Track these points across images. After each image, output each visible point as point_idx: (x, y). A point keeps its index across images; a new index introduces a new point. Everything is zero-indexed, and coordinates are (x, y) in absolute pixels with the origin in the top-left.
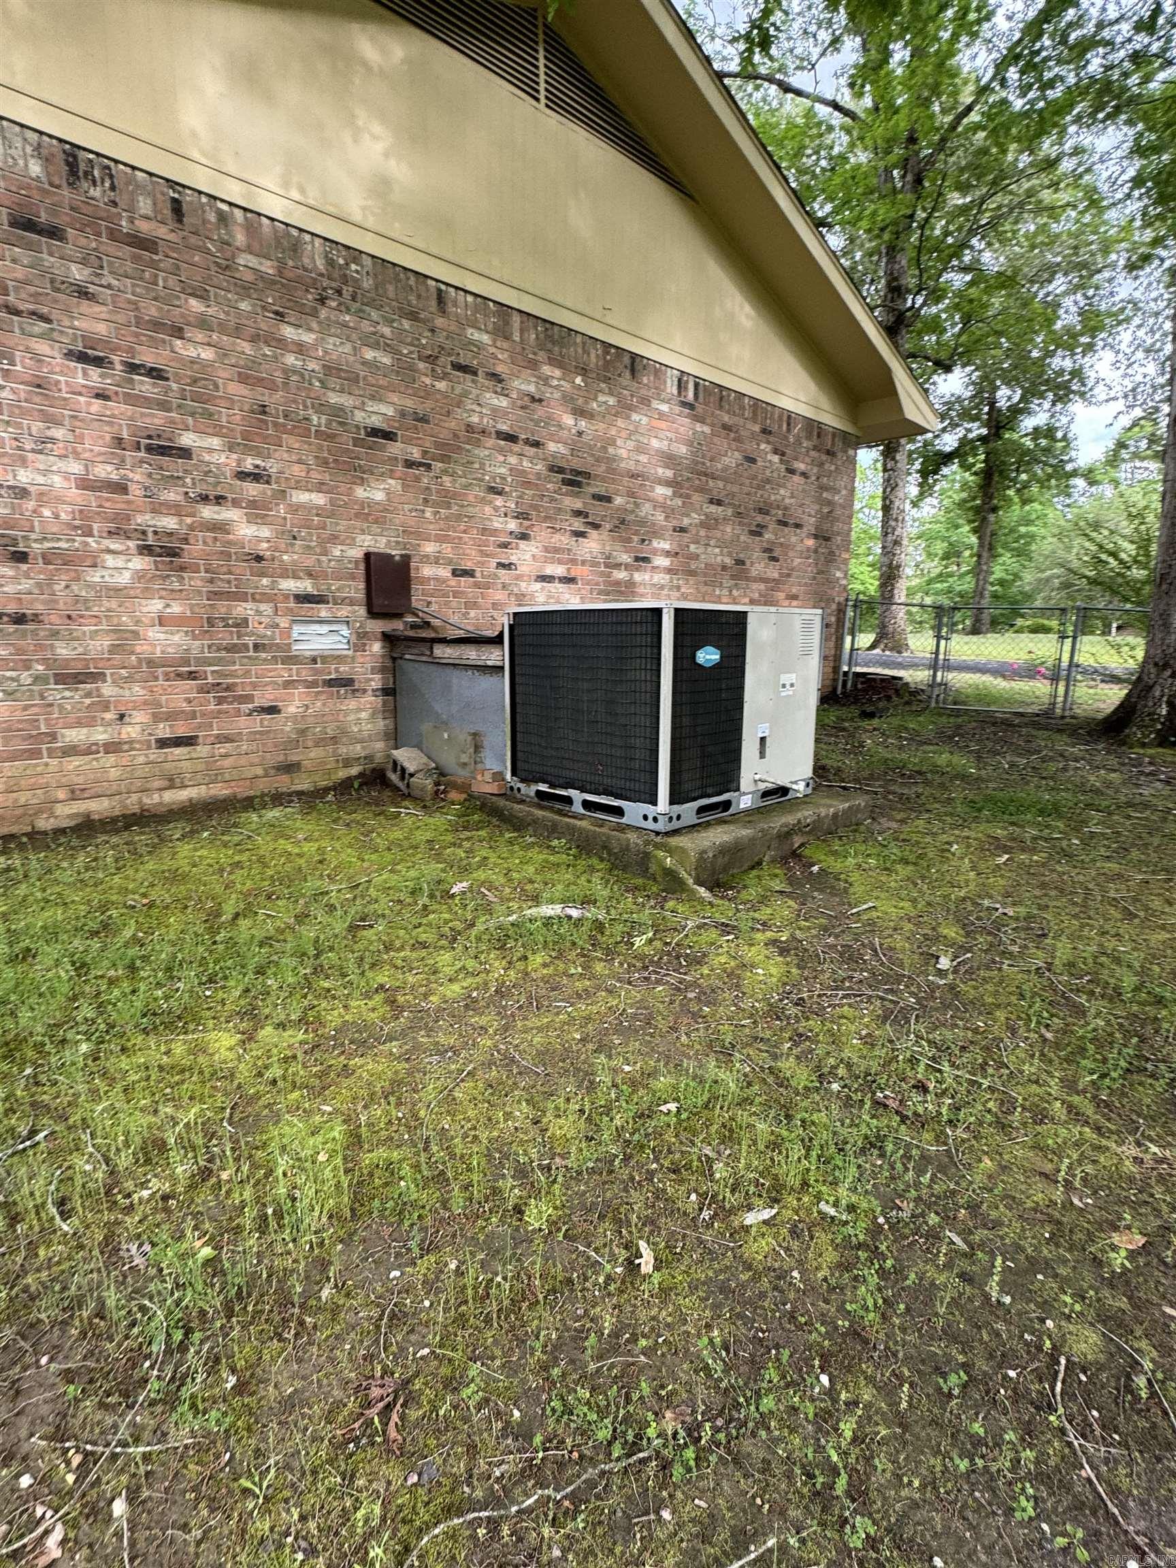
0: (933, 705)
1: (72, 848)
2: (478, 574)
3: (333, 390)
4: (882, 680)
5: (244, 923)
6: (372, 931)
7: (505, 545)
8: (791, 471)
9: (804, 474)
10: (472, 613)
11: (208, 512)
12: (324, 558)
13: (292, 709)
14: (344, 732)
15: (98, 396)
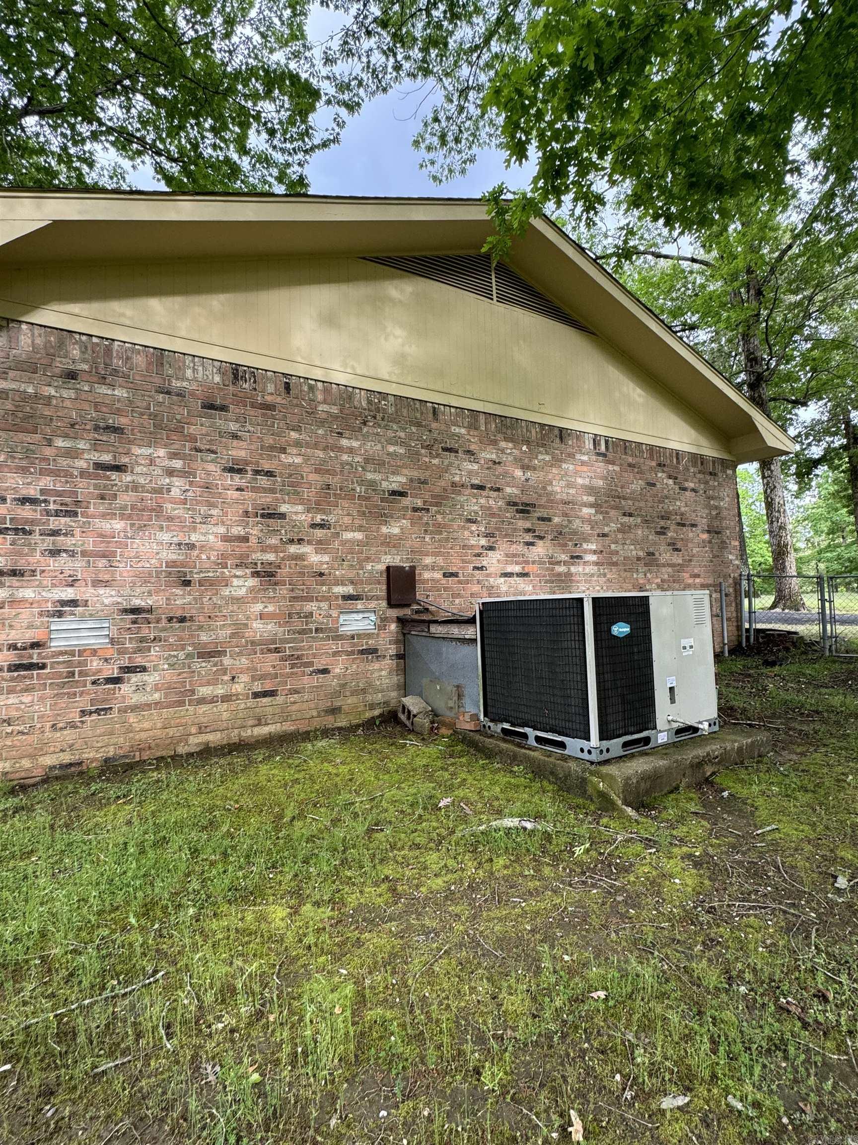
0: (827, 654)
1: (196, 767)
2: (460, 575)
3: (370, 471)
4: (779, 635)
5: (298, 824)
6: (383, 834)
7: (479, 555)
8: (685, 489)
9: (693, 490)
10: (457, 601)
11: (293, 549)
12: (361, 572)
13: (337, 671)
14: (370, 684)
15: (237, 490)
